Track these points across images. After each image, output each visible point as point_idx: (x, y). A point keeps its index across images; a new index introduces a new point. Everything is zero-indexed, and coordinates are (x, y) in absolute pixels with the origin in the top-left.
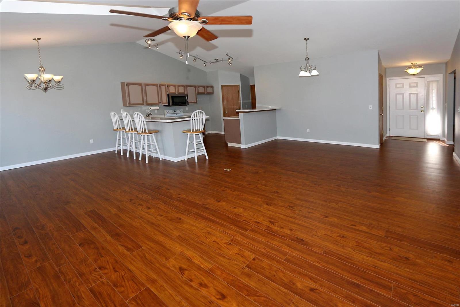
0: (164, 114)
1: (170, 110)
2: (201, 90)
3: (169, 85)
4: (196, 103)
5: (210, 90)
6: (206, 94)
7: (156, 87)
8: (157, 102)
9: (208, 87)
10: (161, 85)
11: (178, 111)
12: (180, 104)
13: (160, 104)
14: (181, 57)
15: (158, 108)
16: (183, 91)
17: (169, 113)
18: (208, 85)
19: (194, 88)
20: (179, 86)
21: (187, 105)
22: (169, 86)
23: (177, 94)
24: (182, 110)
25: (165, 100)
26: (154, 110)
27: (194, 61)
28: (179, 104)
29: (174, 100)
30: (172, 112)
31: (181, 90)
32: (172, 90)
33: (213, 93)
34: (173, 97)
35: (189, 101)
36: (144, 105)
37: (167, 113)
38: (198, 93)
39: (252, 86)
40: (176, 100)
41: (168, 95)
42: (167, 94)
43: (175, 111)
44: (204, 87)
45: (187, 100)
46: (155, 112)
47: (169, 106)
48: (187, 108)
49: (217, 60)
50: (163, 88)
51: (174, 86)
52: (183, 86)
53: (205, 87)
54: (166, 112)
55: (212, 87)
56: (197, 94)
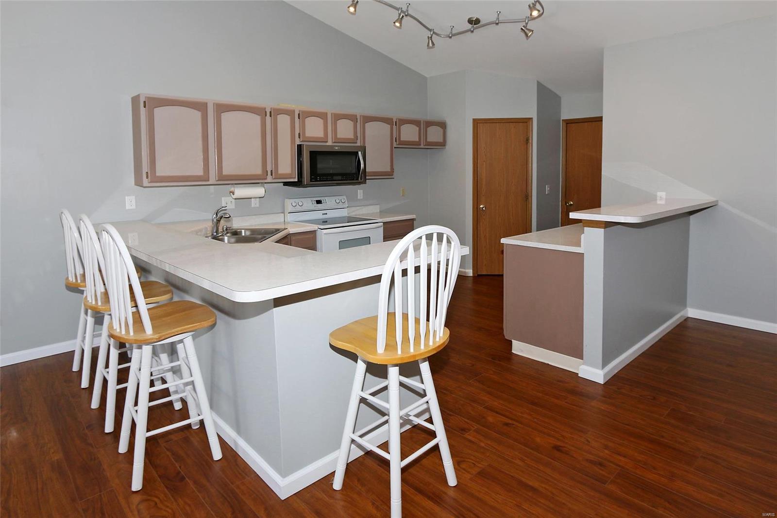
0: (283, 212)
1: (302, 200)
2: (409, 133)
3: (304, 112)
4: (388, 175)
5: (434, 134)
6: (422, 146)
7: (257, 119)
8: (259, 171)
9: (429, 124)
10: (275, 113)
11: (329, 202)
12: (340, 178)
13: (269, 179)
14: (352, 9)
15: (259, 191)
16: (350, 135)
17: (298, 208)
18: (429, 118)
19: (388, 127)
20: (337, 117)
21: (360, 183)
22: (304, 115)
23: (330, 143)
24: (344, 198)
25: (287, 166)
26: (251, 198)
27: (398, 24)
28: (335, 178)
29: (319, 166)
30: (309, 204)
31: (345, 130)
32: (314, 130)
33: (443, 144)
34: (315, 155)
35: (367, 170)
36: (208, 181)
37: (294, 210)
38: (399, 145)
39: (567, 124)
40: (323, 165)
41: (300, 147)
42: (298, 142)
43: (319, 202)
44: (416, 123)
45: (362, 166)
46: (253, 205)
47: (298, 184)
48: (359, 191)
49: (477, 21)
50: (284, 121)
51: (323, 116)
52: (353, 118)
53: (422, 122)
54: (289, 204)
55: (443, 125)
56: (395, 145)
